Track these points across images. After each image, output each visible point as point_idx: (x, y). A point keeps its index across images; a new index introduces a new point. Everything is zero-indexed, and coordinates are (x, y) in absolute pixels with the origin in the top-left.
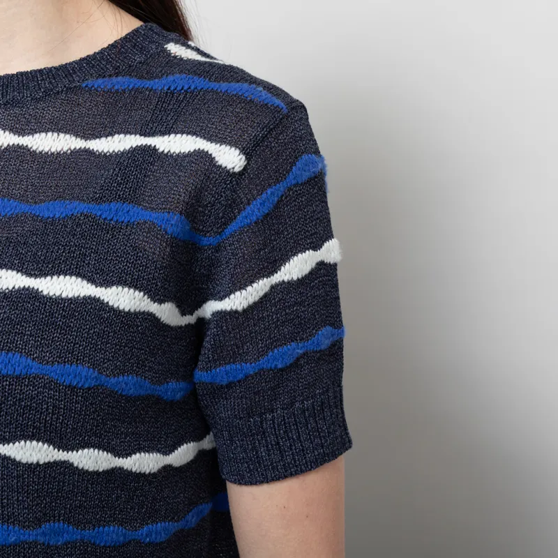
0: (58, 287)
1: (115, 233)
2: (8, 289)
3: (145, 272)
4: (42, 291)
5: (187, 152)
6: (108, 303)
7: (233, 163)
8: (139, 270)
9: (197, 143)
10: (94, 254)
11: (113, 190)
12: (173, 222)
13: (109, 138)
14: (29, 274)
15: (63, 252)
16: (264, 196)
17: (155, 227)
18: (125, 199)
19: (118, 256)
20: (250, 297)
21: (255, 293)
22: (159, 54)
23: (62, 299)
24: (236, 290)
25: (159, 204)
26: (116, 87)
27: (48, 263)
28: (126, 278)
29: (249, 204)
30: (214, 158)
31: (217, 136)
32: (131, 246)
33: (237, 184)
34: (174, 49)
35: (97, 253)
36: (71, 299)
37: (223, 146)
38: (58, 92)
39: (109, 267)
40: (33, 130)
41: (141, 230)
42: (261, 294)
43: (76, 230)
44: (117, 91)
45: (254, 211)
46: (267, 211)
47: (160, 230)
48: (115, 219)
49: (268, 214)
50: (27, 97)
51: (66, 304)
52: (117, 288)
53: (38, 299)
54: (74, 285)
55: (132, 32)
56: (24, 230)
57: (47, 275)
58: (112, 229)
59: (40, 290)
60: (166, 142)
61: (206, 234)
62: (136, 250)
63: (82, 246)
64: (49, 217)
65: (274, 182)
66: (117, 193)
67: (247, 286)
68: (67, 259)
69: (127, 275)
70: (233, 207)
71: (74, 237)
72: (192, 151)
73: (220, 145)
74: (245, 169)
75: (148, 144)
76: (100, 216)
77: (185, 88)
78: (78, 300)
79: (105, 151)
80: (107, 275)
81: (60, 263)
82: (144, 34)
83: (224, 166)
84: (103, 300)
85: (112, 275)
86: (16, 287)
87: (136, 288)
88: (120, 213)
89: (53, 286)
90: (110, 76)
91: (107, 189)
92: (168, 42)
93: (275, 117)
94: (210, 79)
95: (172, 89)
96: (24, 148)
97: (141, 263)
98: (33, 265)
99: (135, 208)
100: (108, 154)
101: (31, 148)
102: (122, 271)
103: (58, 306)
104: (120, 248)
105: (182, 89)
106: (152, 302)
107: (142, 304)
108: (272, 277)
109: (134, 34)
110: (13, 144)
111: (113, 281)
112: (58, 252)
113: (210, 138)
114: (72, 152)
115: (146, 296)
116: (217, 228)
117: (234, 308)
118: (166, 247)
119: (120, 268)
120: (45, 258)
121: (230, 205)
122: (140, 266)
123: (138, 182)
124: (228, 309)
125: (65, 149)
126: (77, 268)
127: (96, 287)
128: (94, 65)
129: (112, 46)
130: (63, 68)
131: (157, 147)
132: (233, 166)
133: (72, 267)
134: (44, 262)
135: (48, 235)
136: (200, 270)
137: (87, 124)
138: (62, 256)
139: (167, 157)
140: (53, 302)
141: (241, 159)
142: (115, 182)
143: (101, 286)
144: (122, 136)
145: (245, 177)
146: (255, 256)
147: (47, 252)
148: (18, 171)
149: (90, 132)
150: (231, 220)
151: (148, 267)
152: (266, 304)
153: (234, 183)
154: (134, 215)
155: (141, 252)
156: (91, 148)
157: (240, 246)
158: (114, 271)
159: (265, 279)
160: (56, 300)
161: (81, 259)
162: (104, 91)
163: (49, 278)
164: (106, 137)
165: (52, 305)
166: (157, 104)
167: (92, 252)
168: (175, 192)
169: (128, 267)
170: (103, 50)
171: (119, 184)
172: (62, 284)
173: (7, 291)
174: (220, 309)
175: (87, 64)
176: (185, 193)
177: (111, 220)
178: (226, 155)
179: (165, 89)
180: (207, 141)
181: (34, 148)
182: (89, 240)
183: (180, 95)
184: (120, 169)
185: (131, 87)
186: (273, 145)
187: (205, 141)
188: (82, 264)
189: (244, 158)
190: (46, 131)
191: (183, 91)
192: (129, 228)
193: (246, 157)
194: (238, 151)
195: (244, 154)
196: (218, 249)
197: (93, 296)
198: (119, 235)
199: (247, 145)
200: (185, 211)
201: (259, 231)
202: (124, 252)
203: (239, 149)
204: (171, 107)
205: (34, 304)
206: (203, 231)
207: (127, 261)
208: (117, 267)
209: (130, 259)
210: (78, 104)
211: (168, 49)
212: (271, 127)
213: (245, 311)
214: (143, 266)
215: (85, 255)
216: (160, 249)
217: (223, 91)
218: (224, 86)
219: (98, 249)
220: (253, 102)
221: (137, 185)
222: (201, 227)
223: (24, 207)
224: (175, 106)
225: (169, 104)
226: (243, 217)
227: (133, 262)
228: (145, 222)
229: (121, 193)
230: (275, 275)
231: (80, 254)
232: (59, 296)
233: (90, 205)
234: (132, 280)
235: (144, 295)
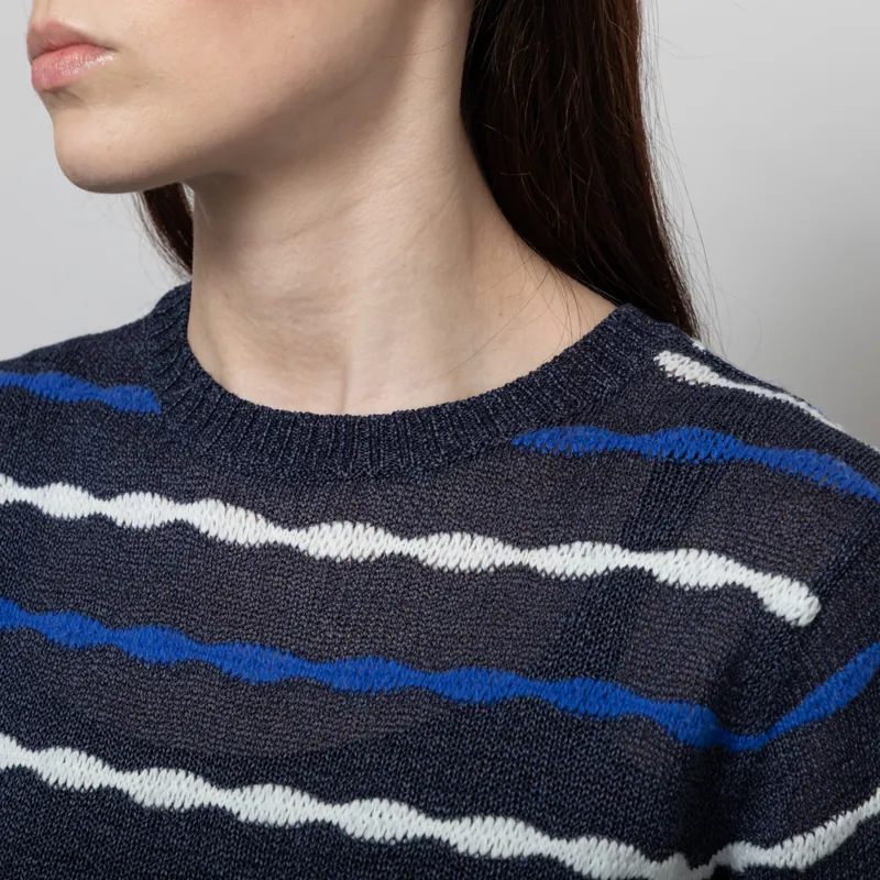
0: (484, 838)
1: (583, 736)
2: (394, 838)
3: (637, 810)
4: (455, 846)
5: (711, 586)
6: (571, 867)
7: (797, 610)
8: (627, 807)
9: (730, 569)
10: (546, 775)
11: (577, 653)
12: (688, 720)
13: (565, 548)
14: (432, 812)
15: (491, 772)
16: (851, 665)
17: (656, 729)
18: (599, 671)
19: (589, 781)
20: (821, 847)
21: (831, 838)
22: (645, 376)
23: (491, 861)
24: (796, 833)
25: (663, 685)
26: (574, 448)
27: (465, 791)
28: (603, 822)
29: (822, 680)
30: (762, 599)
31: (765, 559)
32: (613, 762)
33: (802, 645)
34: (670, 362)
35: (551, 773)
36: (507, 861)
37: (778, 578)
38: (472, 456)
39: (574, 801)
40: (426, 527)
41: (629, 734)
42: (841, 838)
43: (512, 730)
44: (576, 456)
45: (831, 694)
46: (855, 694)
47: (665, 735)
48: (582, 709)
49: (857, 699)
50: (416, 465)
51: (499, 871)
52: (588, 839)
53: (449, 861)
54: (512, 835)
55: (595, 331)
56: (417, 722)
57: (464, 815)
58: (577, 728)
59: (452, 843)
60: (671, 563)
61: (741, 731)
62: (621, 770)
63: (524, 761)
64: (461, 700)
65: (868, 642)
66: (584, 660)
67: (817, 826)
68: (498, 785)
69: (605, 817)
70: (794, 684)
71: (508, 744)
72: (720, 585)
73: (772, 577)
74: (818, 619)
75: (639, 567)
76: (556, 703)
77: (702, 457)
78: (519, 861)
79: (558, 572)
80: (571, 816)
81: (486, 791)
82: (617, 334)
83: (778, 614)
84: (564, 862)
85: (580, 817)
86: (410, 836)
87: (621, 839)
88: (592, 699)
89: (475, 836)
90: (561, 422)
91: (567, 653)
92: (661, 350)
93: (870, 521)
94: (745, 438)
95: (677, 456)
96: (411, 561)
97: (631, 793)
98: (437, 795)
99: (618, 691)
100: (563, 578)
101: (424, 561)
102: (596, 809)
103: (484, 874)
104: (593, 766)
105: (696, 457)
106: (648, 861)
107: (632, 865)
108: (860, 808)
109: (599, 336)
110: (392, 553)
111: (582, 827)
112: (481, 771)
113: (755, 563)
114: (497, 571)
115: (638, 852)
116: (763, 721)
117: (791, 864)
118: (674, 764)
119: (593, 803)
120: (458, 781)
121: (787, 681)
122: (629, 800)
123: (622, 639)
124: (780, 864)
125: (485, 566)
126: (515, 802)
127: (551, 838)
128: (530, 398)
129: (561, 360)
130: (475, 404)
131: (655, 573)
132: (795, 616)
133: (508, 799)
134: (457, 789)
135: (462, 735)
136: (727, 791)
137: (524, 518)
138: (489, 778)
139: (673, 591)
140: (475, 866)
141: (812, 603)
142: (581, 640)
143: (560, 836)
144: (588, 545)
145: (817, 633)
146: (832, 773)
147: (462, 769)
148: (401, 604)
149: (528, 533)
150: (788, 706)
151: (643, 801)
152: (849, 857)
153: (797, 643)
154: (616, 705)
155: (630, 773)
156: (532, 565)
157: (805, 754)
158: (582, 809)
159: (849, 813)
160: (480, 863)
161: (523, 786)
162: (552, 455)
163: (466, 821)
164: (558, 544)
165: (474, 871)
166: (650, 486)
167: (542, 772)
168: (692, 665)
169: (608, 802)
170: (545, 368)
171: (588, 643)
172: (491, 833)
173: (393, 843)
174: (763, 863)
175: (518, 395)
176: (709, 666)
177: (576, 710)
178: (785, 595)
179: (665, 454)
180: (749, 568)
181: (430, 562)
182: (536, 748)
183: (691, 469)
184: (589, 614)
185: (601, 447)
186: (867, 573)
187: (744, 568)
188: (526, 794)
189: (817, 600)
190: (450, 530)
191: (697, 462)
192: (608, 727)
193: (820, 599)
194: (805, 590)
195: (817, 594)
196: (761, 756)
197: (545, 854)
198: (590, 740)
199: (821, 578)
200: (710, 697)
201: (840, 729)
202: (600, 774)
203: (808, 584)
204: (675, 493)
205: (442, 870)
206: (737, 725)
207: (606, 791)
208: (588, 802)
209: (612, 788)
210: (508, 480)
211: (661, 364)
212: (865, 542)
213: (809, 870)
214: (634, 798)
215: (531, 776)
216: (664, 767)
217: (772, 465)
218: (772, 455)
219: (553, 766)
220: (829, 490)
221: (620, 646)
222: (734, 718)
223: (416, 677)
224: (684, 491)
225: (672, 486)
226: (811, 704)
227: (616, 792)
228: (638, 719)
229: (593, 660)
230: (866, 803)
231: (521, 775)
232: (485, 856)
233: (538, 684)
234: (613, 824)
235: (636, 848)
